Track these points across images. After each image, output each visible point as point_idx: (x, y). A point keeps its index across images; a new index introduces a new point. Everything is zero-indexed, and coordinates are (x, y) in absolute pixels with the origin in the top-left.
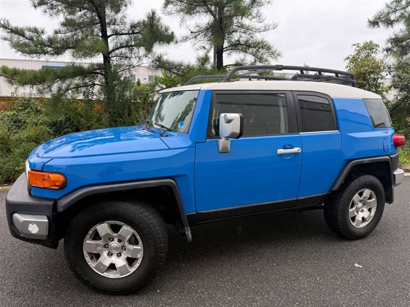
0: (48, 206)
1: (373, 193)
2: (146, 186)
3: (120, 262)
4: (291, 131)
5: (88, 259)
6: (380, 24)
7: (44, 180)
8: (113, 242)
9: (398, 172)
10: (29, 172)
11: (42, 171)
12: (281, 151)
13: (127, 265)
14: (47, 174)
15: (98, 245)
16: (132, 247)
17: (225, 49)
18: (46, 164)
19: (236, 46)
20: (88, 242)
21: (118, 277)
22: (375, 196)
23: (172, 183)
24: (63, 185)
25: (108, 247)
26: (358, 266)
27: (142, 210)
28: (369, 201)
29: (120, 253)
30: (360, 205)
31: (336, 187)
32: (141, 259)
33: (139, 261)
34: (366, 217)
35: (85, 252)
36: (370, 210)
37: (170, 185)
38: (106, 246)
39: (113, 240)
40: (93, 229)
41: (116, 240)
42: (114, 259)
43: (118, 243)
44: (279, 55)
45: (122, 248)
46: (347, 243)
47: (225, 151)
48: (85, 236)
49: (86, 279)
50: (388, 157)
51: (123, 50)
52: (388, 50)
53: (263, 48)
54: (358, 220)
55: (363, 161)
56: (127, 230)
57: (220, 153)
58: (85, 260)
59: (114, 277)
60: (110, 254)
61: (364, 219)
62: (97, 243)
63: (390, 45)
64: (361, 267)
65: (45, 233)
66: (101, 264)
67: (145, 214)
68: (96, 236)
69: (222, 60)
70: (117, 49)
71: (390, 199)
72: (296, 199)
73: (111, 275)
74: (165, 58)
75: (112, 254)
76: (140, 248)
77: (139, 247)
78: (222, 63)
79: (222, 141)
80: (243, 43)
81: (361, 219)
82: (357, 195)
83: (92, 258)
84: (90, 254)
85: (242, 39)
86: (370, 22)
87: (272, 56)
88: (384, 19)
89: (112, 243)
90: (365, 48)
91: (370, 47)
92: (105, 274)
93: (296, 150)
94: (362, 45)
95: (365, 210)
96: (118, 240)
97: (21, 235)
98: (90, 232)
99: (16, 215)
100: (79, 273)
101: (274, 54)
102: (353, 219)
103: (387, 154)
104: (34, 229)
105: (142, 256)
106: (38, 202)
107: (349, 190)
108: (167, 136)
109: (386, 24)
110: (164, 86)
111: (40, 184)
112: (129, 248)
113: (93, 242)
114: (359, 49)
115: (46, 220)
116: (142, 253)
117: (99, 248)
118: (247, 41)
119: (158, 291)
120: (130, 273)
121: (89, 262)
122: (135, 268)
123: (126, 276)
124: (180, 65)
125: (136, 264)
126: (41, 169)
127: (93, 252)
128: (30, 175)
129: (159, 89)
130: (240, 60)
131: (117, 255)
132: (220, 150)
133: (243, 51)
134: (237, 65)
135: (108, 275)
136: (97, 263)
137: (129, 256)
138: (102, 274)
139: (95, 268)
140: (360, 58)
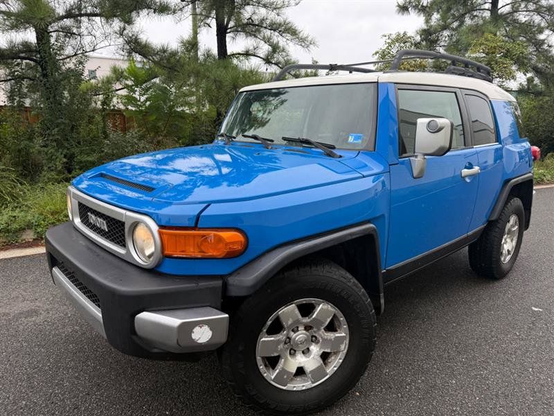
0: (213, 289)
1: (517, 220)
3: (309, 362)
4: (466, 144)
5: (261, 367)
6: (410, 9)
8: (297, 334)
11: (195, 228)
12: (465, 172)
13: (324, 366)
14: (212, 233)
15: (278, 342)
16: (331, 335)
17: (228, 31)
18: (202, 214)
20: (264, 339)
21: (310, 386)
22: (518, 223)
23: (374, 230)
24: (244, 249)
25: (290, 342)
26: (536, 309)
28: (513, 229)
29: (308, 349)
31: (495, 217)
32: (345, 351)
33: (342, 356)
34: (510, 249)
35: (259, 358)
37: (373, 233)
38: (288, 341)
39: (298, 331)
40: (273, 317)
41: (302, 328)
42: (300, 360)
43: (304, 332)
45: (311, 340)
47: (421, 176)
48: (261, 330)
49: (262, 402)
50: (530, 174)
54: (505, 254)
55: (517, 181)
56: (323, 309)
57: (414, 178)
58: (259, 369)
59: (304, 388)
60: (293, 353)
61: (508, 252)
62: (278, 338)
64: (541, 310)
65: (223, 337)
66: (283, 371)
67: (354, 282)
68: (277, 328)
69: (226, 47)
72: (466, 235)
73: (299, 385)
74: (143, 38)
75: (295, 351)
76: (343, 334)
77: (342, 333)
78: (226, 50)
80: (257, 23)
82: (508, 223)
83: (266, 366)
84: (263, 358)
85: (255, 17)
87: (303, 44)
88: (414, 4)
90: (397, 40)
91: (403, 39)
92: (290, 387)
93: (476, 169)
94: (394, 36)
95: (508, 240)
96: (306, 327)
97: (156, 350)
98: (269, 323)
100: (252, 393)
101: (304, 42)
102: (502, 253)
104: (202, 335)
105: (347, 346)
106: (194, 285)
108: (341, 157)
109: (417, 11)
110: (129, 83)
111: (192, 251)
112: (326, 337)
113: (272, 339)
114: (390, 41)
115: (227, 315)
116: (347, 342)
117: (281, 346)
118: (263, 20)
119: (358, 394)
120: (328, 377)
121: (265, 373)
122: (335, 367)
123: (323, 382)
124: (164, 51)
125: (335, 360)
126: (193, 225)
127: (272, 355)
128: (165, 237)
129: (121, 87)
130: (251, 48)
131: (303, 352)
132: (415, 174)
133: (251, 35)
134: (247, 54)
135: (294, 387)
136: (277, 371)
137: (326, 350)
138: (284, 388)
139: (273, 381)
140: (391, 53)
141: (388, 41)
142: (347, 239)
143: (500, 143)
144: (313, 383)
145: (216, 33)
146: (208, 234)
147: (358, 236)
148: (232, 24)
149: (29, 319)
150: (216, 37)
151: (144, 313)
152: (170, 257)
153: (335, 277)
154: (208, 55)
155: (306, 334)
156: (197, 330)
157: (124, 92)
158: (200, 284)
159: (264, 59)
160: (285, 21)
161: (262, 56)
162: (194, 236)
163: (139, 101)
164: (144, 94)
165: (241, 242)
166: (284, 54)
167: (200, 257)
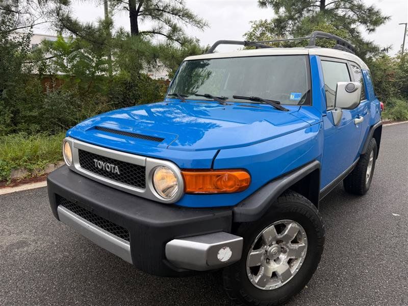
0: (227, 218)
3: (282, 267)
5: (249, 275)
6: (267, 4)
8: (272, 247)
10: (182, 175)
11: (212, 169)
12: (357, 120)
13: (290, 269)
14: (227, 173)
15: (261, 255)
16: (296, 246)
17: (139, 14)
20: (252, 253)
21: (280, 286)
22: (373, 155)
23: (319, 165)
25: (267, 254)
26: (396, 215)
29: (278, 258)
32: (304, 257)
34: (369, 174)
35: (248, 268)
39: (272, 245)
40: (259, 236)
42: (274, 266)
43: (276, 245)
45: (281, 251)
48: (250, 247)
49: (250, 301)
55: (376, 126)
56: (292, 226)
58: (248, 277)
59: (277, 287)
60: (268, 261)
62: (261, 252)
65: (240, 256)
66: (264, 276)
69: (137, 26)
73: (273, 285)
76: (304, 245)
77: (302, 244)
78: (137, 29)
80: (162, 9)
84: (251, 268)
85: (160, 4)
87: (199, 26)
89: (270, 248)
90: (260, 25)
92: (267, 287)
94: (258, 23)
96: (277, 242)
97: (180, 270)
98: (256, 241)
100: (244, 296)
101: (199, 24)
104: (225, 255)
105: (305, 255)
106: (212, 215)
108: (288, 111)
109: (272, 5)
111: (210, 188)
112: (292, 248)
113: (258, 252)
114: (255, 26)
115: (242, 238)
116: (306, 250)
117: (262, 258)
118: (167, 6)
119: (306, 287)
120: (292, 277)
121: (252, 279)
122: (297, 269)
123: (289, 281)
124: (89, 28)
125: (297, 264)
126: (210, 167)
128: (187, 178)
129: (51, 56)
130: (157, 28)
131: (275, 261)
132: (335, 123)
133: (155, 18)
134: (153, 32)
135: (270, 287)
136: (260, 276)
137: (292, 258)
138: (264, 289)
139: (257, 284)
140: (256, 35)
141: (254, 26)
142: (309, 173)
143: (368, 100)
144: (282, 282)
145: (129, 16)
146: (224, 174)
147: (313, 170)
148: (142, 9)
149: (21, 249)
151: (174, 240)
152: (191, 193)
153: (302, 202)
154: (121, 32)
155: (276, 247)
156: (221, 251)
158: (216, 214)
159: (167, 37)
161: (165, 34)
162: (211, 176)
163: (67, 67)
164: (71, 62)
165: (247, 179)
166: (181, 33)
167: (216, 192)
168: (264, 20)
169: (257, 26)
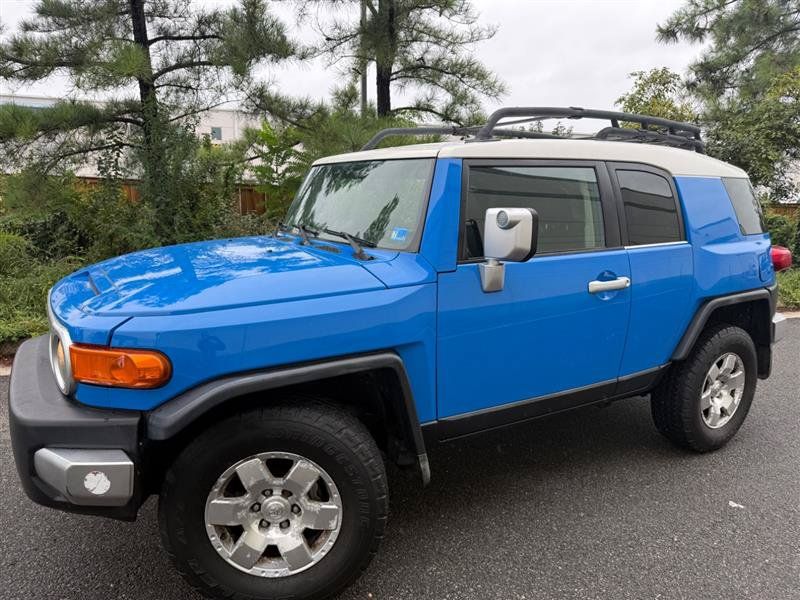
0: (126, 428)
1: (740, 362)
2: (345, 372)
3: (289, 540)
4: (609, 244)
5: (215, 539)
6: (678, 34)
7: (115, 367)
8: (273, 497)
9: (778, 318)
10: (71, 350)
11: (107, 347)
12: (596, 285)
13: (306, 547)
14: (122, 354)
15: (238, 508)
16: (317, 506)
17: (394, 76)
18: (118, 330)
19: (416, 71)
20: (215, 501)
21: (285, 575)
22: (742, 366)
23: (397, 362)
24: (166, 378)
25: (259, 510)
26: (736, 505)
27: (340, 424)
28: (732, 376)
29: (288, 522)
30: (717, 384)
31: (682, 354)
32: (337, 531)
33: (333, 536)
34: (726, 407)
35: (208, 526)
36: (732, 394)
37: (392, 366)
38: (256, 507)
39: (271, 494)
40: (228, 472)
41: (277, 493)
42: (274, 536)
43: (283, 499)
44: (501, 90)
45: (292, 511)
46: (696, 460)
47: (495, 290)
48: (210, 490)
49: (212, 585)
50: (765, 291)
51: (182, 73)
52: (690, 86)
53: (471, 75)
54: (715, 414)
55: (727, 301)
56: (305, 470)
57: (485, 292)
58: (210, 541)
59: (277, 575)
60: (265, 525)
61: (723, 412)
62: (236, 502)
63: (693, 77)
64: (742, 507)
65: (126, 491)
66: (245, 548)
67: (346, 434)
68: (235, 488)
69: (388, 99)
70: (171, 69)
71: (764, 370)
72: (615, 380)
73: (270, 570)
74: (272, 90)
75: (269, 524)
76: (334, 507)
77: (334, 505)
78: (389, 103)
79: (489, 269)
80: (429, 64)
81: (719, 412)
82: (715, 365)
83: (223, 537)
84: (220, 529)
85: (428, 57)
86: (661, 30)
88: (685, 26)
89: (267, 500)
90: (653, 80)
91: (662, 79)
92: (256, 571)
93: (622, 281)
94: (648, 75)
95: (725, 393)
96: (283, 492)
98: (222, 480)
99: (44, 453)
100: (197, 573)
101: (492, 89)
102: (707, 412)
103: (764, 284)
104: (98, 485)
105: (340, 524)
106: (103, 420)
107: (703, 357)
108: (372, 258)
109: (689, 35)
110: (265, 149)
111: (103, 378)
112: (308, 508)
113: (227, 502)
114: (642, 82)
115: (131, 463)
116: (340, 518)
117: (241, 514)
118: (440, 60)
119: (370, 595)
120: (312, 564)
121: (219, 547)
122: (323, 551)
123: (304, 571)
124: (304, 106)
125: (324, 542)
126: (106, 343)
127: (229, 524)
128: (75, 356)
129: (253, 155)
130: (424, 99)
131: (281, 526)
132: (486, 286)
133: (428, 81)
134: (419, 108)
135: (263, 572)
136: (238, 546)
137: (310, 527)
138: (248, 571)
139: (231, 559)
140: (644, 99)
141: (640, 82)
142: (340, 373)
143: (690, 243)
144: (290, 570)
145: (375, 81)
146: (119, 356)
147: (361, 369)
150: (376, 87)
151: (42, 450)
152: (80, 382)
153: (317, 425)
155: (282, 502)
156: (90, 476)
157: (258, 162)
158: (110, 420)
159: (440, 115)
160: (469, 62)
161: (439, 110)
162: (106, 356)
163: (277, 173)
164: (282, 163)
166: (474, 106)
167: (110, 384)
168: (660, 69)
169: (647, 83)
